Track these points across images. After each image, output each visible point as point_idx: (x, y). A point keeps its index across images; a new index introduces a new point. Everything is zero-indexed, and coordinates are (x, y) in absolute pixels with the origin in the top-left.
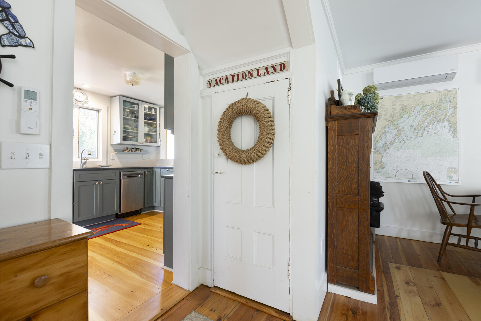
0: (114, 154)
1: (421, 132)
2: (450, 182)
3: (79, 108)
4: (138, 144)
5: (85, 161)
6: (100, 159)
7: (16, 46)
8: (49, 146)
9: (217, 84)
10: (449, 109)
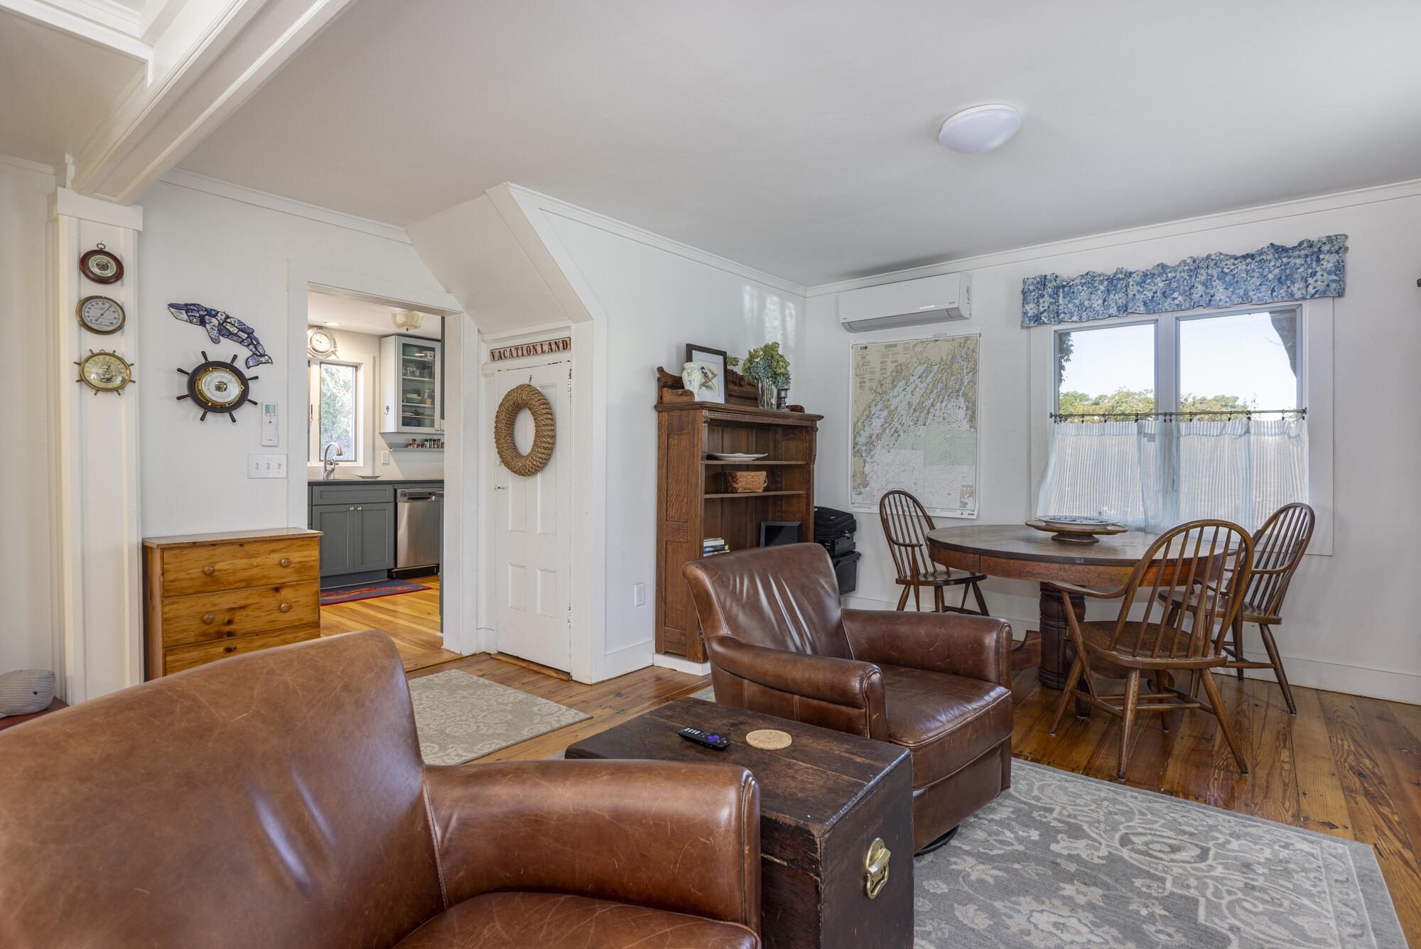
0: (388, 452)
1: (923, 415)
2: (962, 514)
3: (321, 363)
4: (434, 432)
5: (332, 467)
6: (360, 463)
7: (258, 365)
8: (286, 456)
9: (501, 358)
10: (965, 374)
